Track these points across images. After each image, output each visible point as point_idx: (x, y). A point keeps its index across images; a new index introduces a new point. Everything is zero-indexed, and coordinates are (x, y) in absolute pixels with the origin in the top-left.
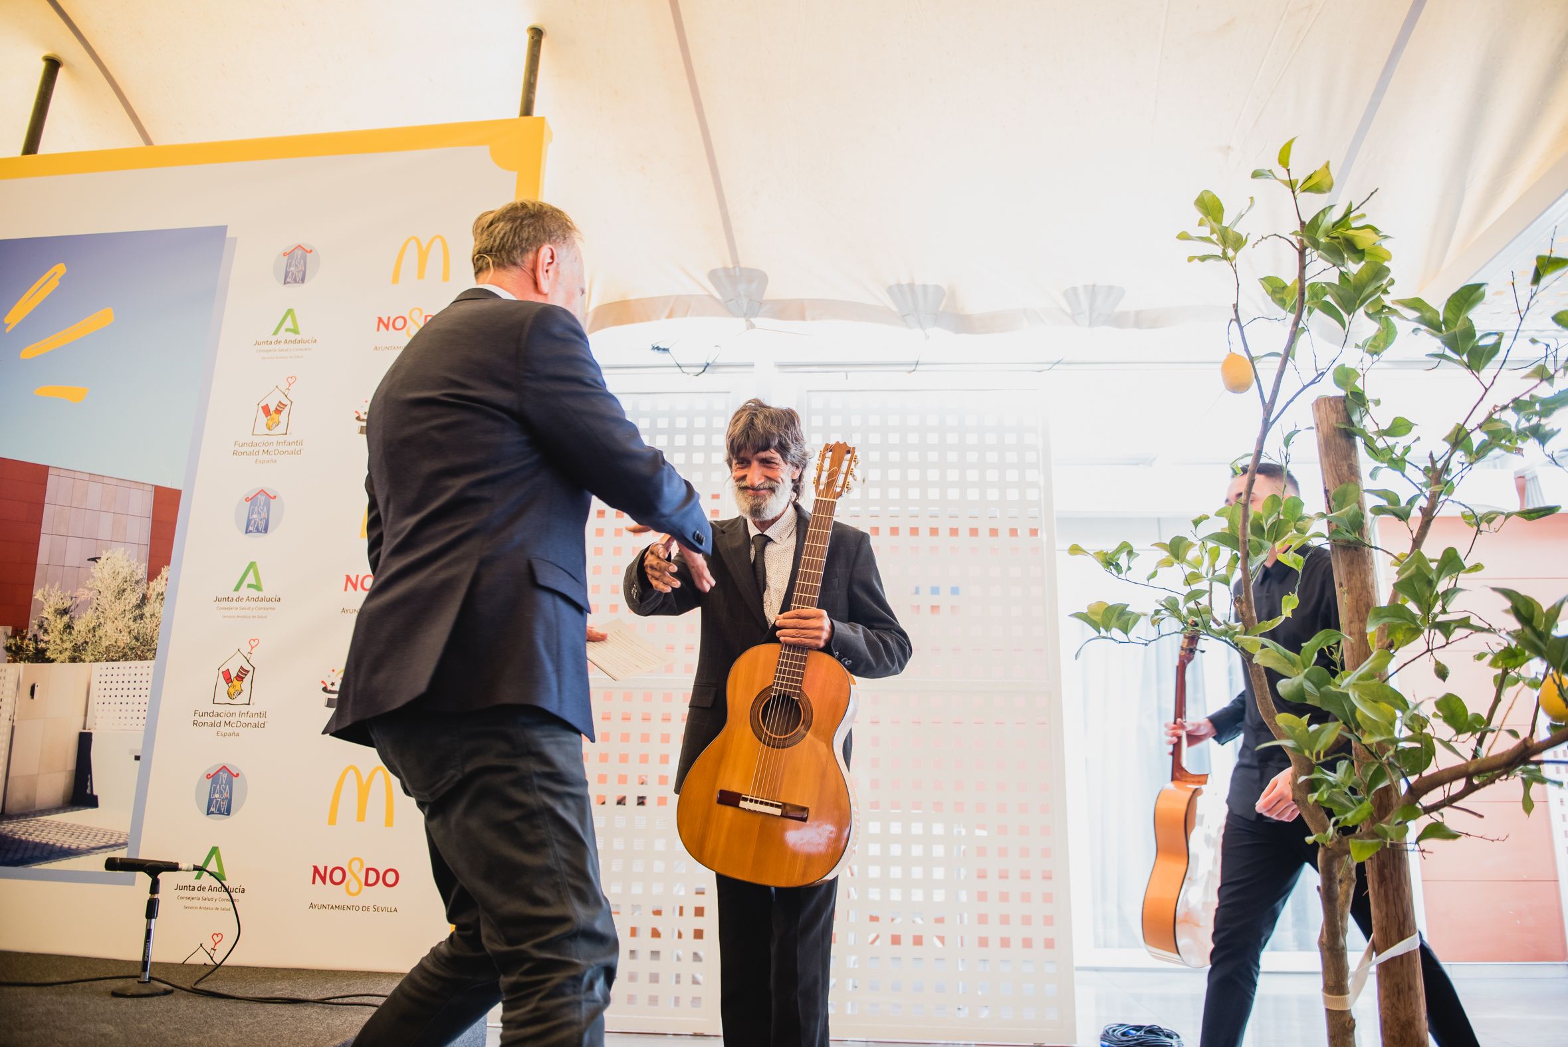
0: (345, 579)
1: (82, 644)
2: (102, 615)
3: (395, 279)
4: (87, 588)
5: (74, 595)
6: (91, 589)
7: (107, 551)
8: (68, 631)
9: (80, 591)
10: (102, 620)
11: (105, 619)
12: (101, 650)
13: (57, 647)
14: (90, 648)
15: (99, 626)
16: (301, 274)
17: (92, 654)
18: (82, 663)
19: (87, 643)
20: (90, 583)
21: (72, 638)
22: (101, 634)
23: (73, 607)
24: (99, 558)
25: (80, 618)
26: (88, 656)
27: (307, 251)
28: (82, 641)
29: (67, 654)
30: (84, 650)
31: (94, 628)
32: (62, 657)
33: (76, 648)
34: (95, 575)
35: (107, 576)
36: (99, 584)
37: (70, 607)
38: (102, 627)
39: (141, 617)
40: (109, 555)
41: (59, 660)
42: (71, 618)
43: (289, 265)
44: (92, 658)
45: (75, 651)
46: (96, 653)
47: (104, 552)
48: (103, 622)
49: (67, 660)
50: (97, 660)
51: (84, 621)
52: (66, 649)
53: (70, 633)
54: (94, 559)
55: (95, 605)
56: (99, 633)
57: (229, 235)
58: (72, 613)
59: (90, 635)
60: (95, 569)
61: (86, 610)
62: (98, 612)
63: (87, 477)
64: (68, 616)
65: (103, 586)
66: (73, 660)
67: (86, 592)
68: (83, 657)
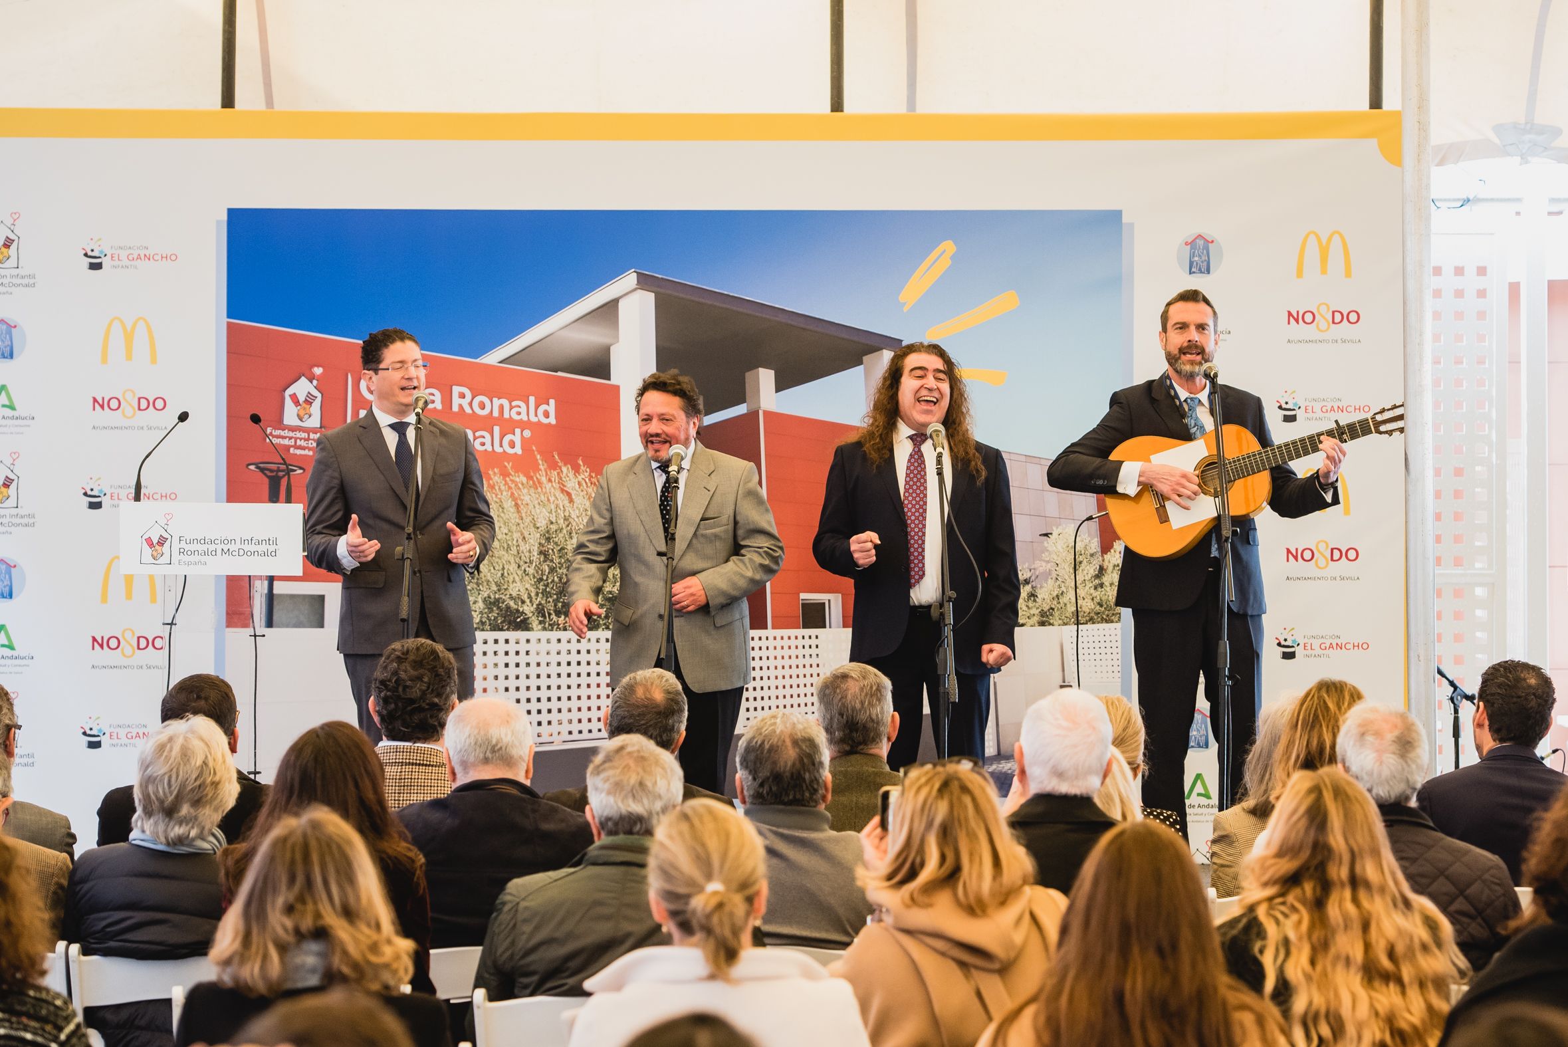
0: (1286, 551)
1: (1049, 610)
2: (1063, 584)
3: (1300, 273)
4: (1044, 561)
5: (1032, 567)
6: (1048, 562)
7: (1057, 528)
8: (1032, 598)
9: (1037, 564)
10: (1063, 589)
11: (1067, 588)
12: (1067, 615)
13: (1024, 613)
14: (1056, 614)
15: (1062, 594)
16: (1205, 264)
17: (1060, 619)
18: (1051, 627)
19: (1053, 609)
20: (1045, 556)
21: (1037, 605)
22: (1065, 601)
23: (1033, 578)
24: (1051, 534)
25: (1041, 587)
26: (1055, 619)
27: (1208, 242)
28: (1048, 607)
29: (1036, 619)
30: (1052, 615)
31: (1057, 596)
32: (1031, 622)
33: (1043, 614)
34: (1050, 549)
35: (1061, 550)
36: (1055, 557)
37: (1030, 578)
38: (1065, 595)
39: (1102, 585)
40: (1060, 530)
41: (1028, 624)
42: (1033, 587)
43: (1192, 255)
44: (1060, 622)
45: (1042, 616)
46: (1063, 617)
47: (1054, 528)
48: (1065, 591)
49: (1037, 624)
50: (1065, 624)
51: (1046, 590)
52: (1034, 615)
53: (1035, 601)
54: (1046, 535)
55: (1054, 576)
56: (1063, 600)
57: (1125, 220)
58: (1034, 583)
59: (1055, 602)
60: (1048, 543)
61: (1046, 581)
62: (1058, 583)
63: (1023, 459)
64: (1030, 585)
65: (1059, 559)
66: (1042, 624)
67: (1044, 564)
68: (1051, 621)
